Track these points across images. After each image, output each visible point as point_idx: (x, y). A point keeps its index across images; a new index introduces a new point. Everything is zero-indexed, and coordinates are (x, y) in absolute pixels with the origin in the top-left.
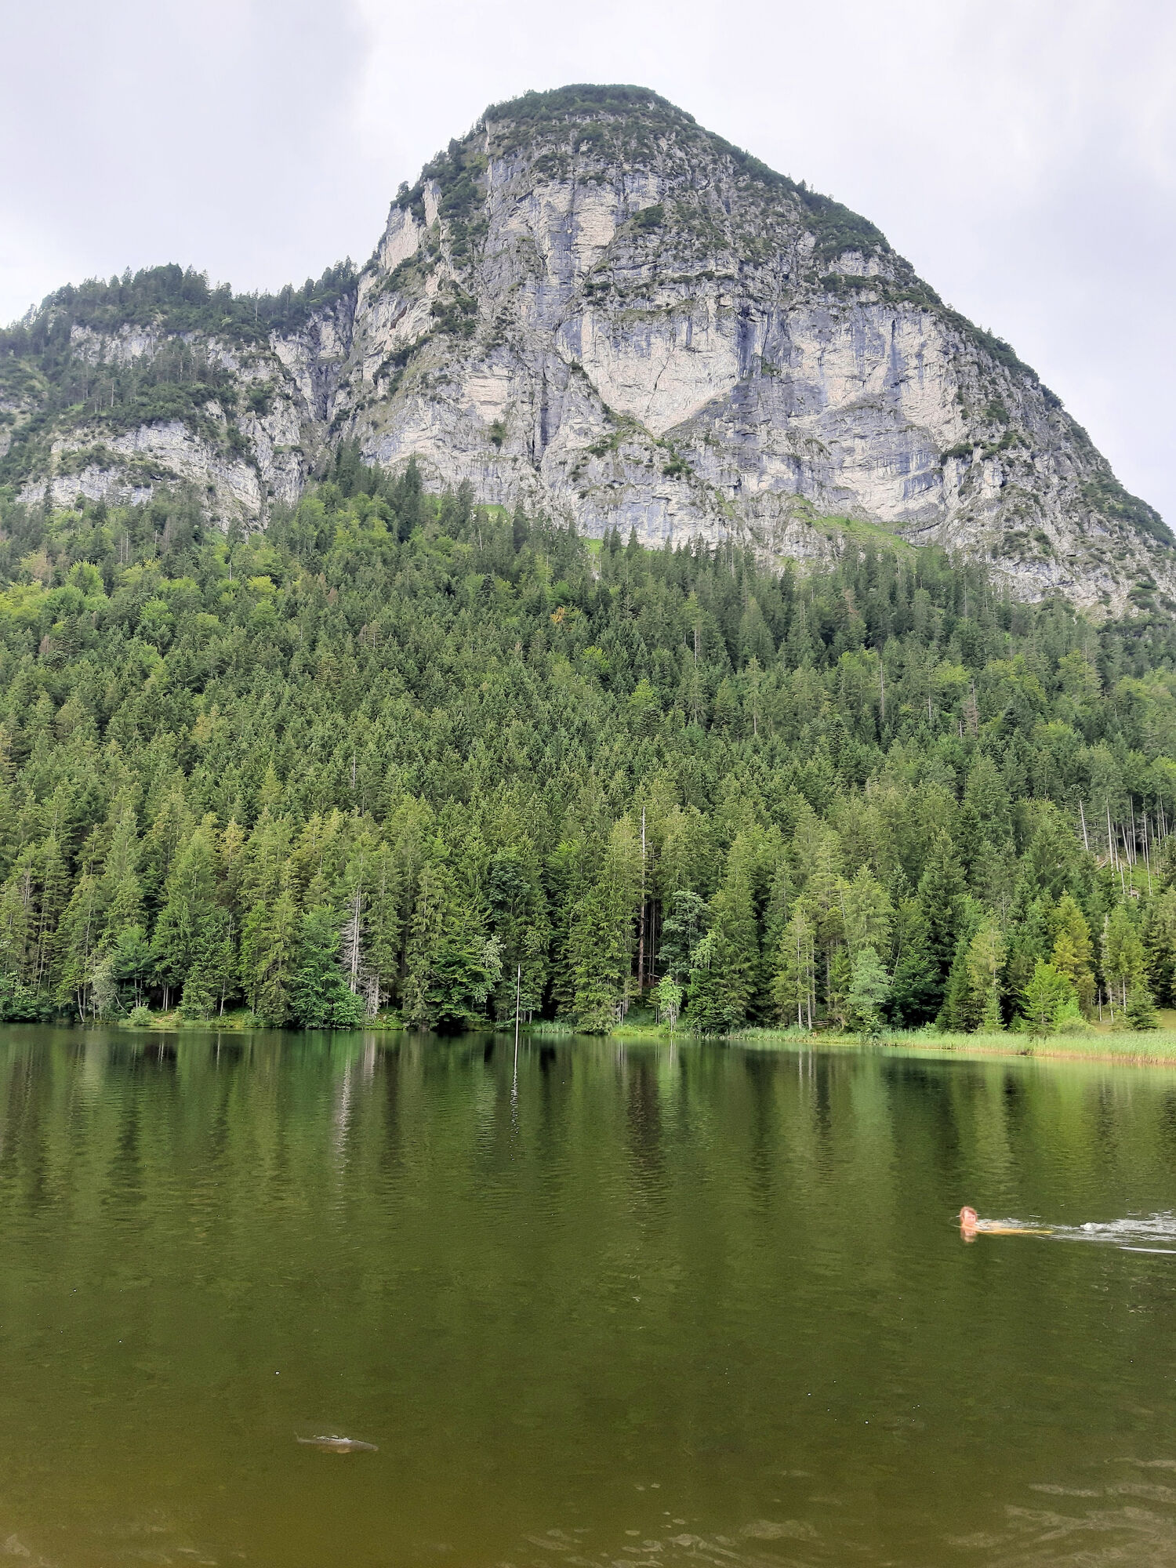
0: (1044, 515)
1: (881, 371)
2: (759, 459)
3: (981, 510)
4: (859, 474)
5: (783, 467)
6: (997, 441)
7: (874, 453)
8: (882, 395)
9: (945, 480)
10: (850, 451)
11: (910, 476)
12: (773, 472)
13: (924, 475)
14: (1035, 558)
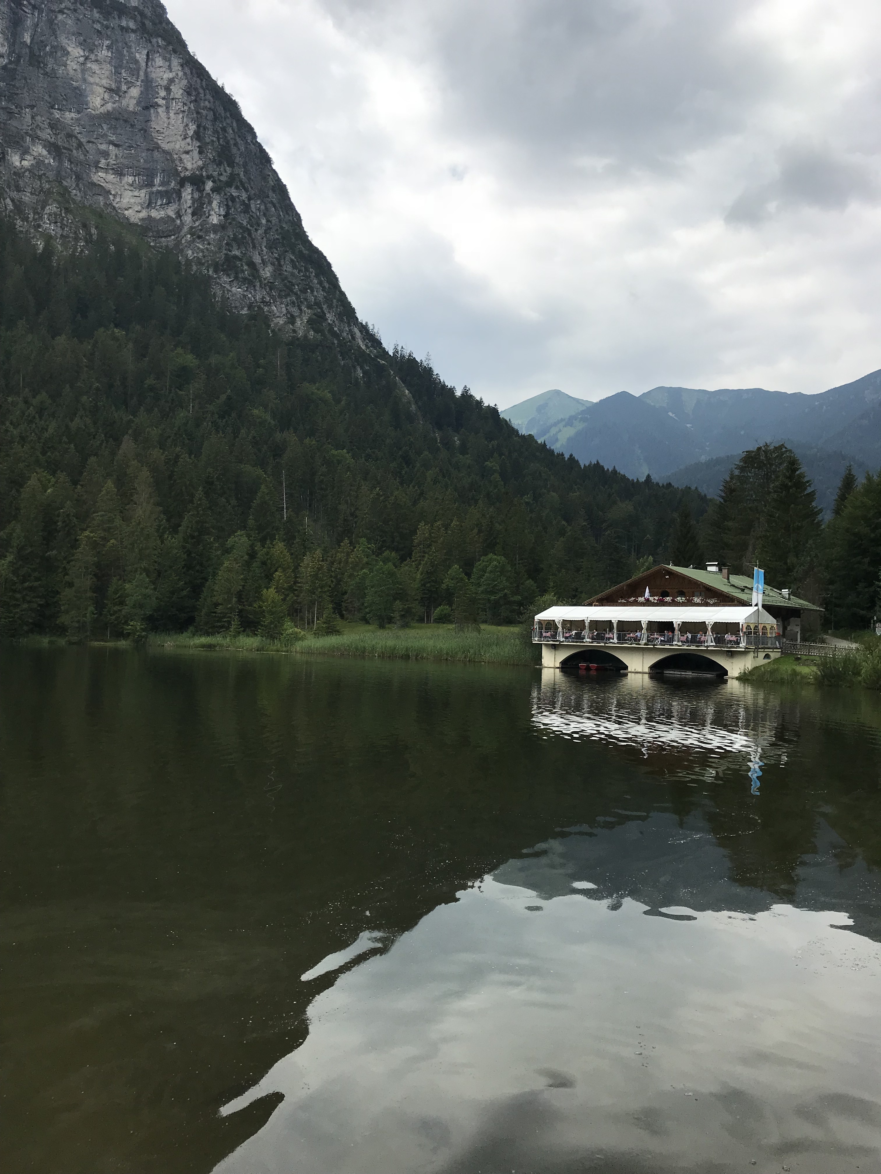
0: (254, 247)
1: (135, 92)
2: (23, 138)
3: (207, 232)
4: (111, 177)
5: (45, 153)
6: (223, 178)
7: (125, 162)
8: (135, 113)
9: (182, 200)
10: (106, 154)
11: (154, 189)
12: (35, 154)
13: (166, 192)
14: (245, 279)
